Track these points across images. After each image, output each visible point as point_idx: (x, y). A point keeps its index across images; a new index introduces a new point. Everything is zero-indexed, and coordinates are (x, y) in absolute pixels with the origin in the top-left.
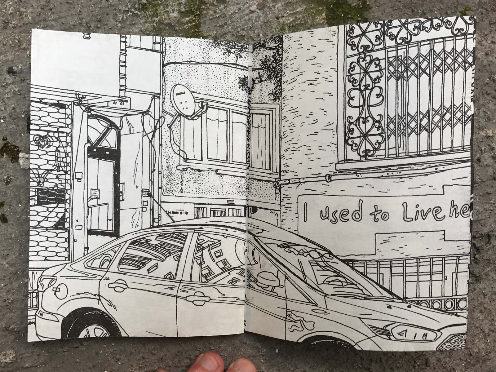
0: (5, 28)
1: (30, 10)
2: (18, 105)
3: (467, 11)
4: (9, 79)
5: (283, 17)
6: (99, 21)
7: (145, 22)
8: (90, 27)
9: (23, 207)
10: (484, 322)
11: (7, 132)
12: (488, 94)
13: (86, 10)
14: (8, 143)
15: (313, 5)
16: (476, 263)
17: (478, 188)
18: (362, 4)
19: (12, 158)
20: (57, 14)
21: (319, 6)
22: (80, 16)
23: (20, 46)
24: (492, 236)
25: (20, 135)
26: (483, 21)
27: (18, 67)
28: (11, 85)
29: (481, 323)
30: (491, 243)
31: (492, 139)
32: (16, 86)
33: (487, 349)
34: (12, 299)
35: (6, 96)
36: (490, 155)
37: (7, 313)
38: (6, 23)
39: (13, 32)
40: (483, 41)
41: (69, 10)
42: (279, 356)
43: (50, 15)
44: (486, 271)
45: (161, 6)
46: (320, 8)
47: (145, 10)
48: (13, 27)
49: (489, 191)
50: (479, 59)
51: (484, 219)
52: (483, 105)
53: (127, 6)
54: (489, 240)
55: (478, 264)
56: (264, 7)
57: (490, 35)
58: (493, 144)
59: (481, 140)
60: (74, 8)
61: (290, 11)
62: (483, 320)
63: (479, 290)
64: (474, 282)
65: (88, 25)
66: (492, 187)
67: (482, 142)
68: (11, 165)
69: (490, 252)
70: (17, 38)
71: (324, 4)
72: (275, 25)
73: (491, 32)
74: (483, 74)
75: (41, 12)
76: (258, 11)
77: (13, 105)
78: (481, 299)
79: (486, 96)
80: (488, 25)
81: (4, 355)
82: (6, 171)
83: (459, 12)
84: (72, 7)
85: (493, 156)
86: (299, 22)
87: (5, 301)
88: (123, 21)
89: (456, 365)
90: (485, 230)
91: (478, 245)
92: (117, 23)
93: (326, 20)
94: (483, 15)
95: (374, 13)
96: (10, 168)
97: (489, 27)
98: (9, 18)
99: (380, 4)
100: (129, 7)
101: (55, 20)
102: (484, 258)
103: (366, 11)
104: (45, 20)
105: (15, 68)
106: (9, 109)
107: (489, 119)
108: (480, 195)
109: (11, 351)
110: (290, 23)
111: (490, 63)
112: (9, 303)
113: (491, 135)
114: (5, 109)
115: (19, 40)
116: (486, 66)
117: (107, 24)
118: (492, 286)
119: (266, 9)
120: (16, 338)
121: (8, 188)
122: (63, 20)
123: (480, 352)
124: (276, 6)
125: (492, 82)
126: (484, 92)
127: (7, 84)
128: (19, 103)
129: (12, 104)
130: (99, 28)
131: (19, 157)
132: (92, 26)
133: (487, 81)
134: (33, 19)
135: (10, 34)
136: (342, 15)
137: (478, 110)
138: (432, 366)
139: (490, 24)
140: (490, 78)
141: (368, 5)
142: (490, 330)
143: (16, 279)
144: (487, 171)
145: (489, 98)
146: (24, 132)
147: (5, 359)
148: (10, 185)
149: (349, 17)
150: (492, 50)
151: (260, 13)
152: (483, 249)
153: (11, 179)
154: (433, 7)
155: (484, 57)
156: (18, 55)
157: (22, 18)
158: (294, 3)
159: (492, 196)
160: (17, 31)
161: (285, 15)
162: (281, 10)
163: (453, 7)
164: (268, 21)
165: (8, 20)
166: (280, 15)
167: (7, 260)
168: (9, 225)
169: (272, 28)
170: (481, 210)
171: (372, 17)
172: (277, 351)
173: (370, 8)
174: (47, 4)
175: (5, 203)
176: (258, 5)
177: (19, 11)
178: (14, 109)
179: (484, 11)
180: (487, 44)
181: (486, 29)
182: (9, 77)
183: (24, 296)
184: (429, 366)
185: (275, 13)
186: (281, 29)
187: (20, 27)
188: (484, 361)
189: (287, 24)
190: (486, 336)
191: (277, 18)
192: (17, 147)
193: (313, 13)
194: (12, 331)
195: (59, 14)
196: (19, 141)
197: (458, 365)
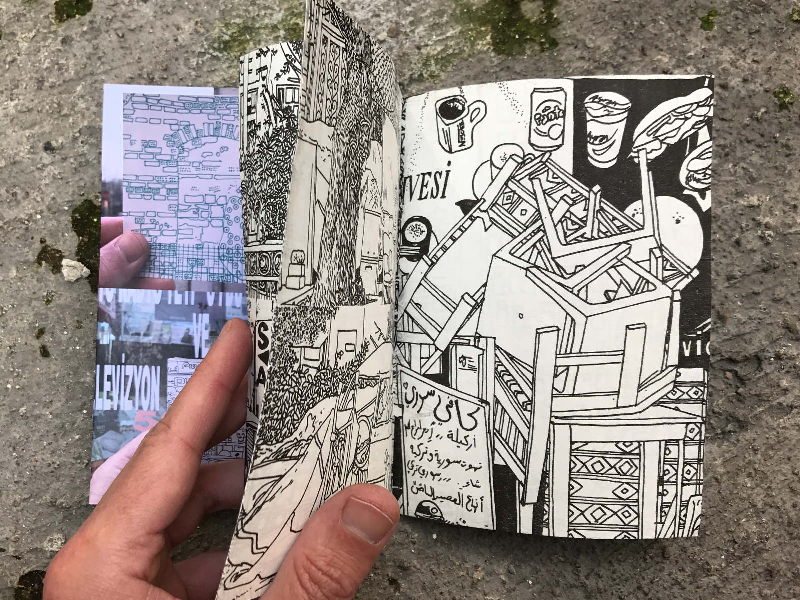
0: (40, 89)
1: (73, 62)
2: (60, 193)
3: (712, 16)
4: (47, 158)
5: (427, 46)
6: (166, 70)
7: (230, 67)
8: (153, 79)
9: (70, 335)
10: (756, 491)
11: (45, 232)
12: (749, 142)
13: (148, 55)
14: (47, 246)
15: (472, 25)
16: (739, 401)
17: (738, 285)
18: (547, 18)
19: (54, 267)
20: (109, 64)
21: (482, 25)
22: (140, 65)
23: (60, 112)
24: (763, 358)
25: (63, 236)
26: (738, 30)
27: (57, 142)
28: (50, 167)
29: (750, 492)
30: (762, 370)
31: (758, 210)
32: (57, 167)
33: (762, 534)
34: (58, 463)
35: (44, 182)
36: (756, 235)
37: (52, 483)
38: (41, 82)
39: (50, 94)
40: (738, 60)
41: (125, 57)
42: (439, 545)
43: (99, 67)
44: (755, 413)
45: (251, 43)
46: (483, 29)
47: (228, 50)
48: (50, 87)
49: (756, 289)
50: (733, 88)
51: (750, 333)
52: (743, 159)
53: (203, 46)
54: (760, 364)
55: (744, 403)
56: (398, 35)
57: (751, 51)
58: (760, 218)
59: (741, 212)
60: (131, 54)
61: (437, 36)
62: (753, 489)
63: (745, 443)
64: (738, 430)
65: (151, 77)
66: (762, 283)
67: (742, 215)
68: (52, 277)
69: (761, 384)
70: (56, 101)
71: (489, 22)
72: (415, 59)
73: (751, 46)
74: (740, 111)
75: (87, 64)
76: (390, 40)
77: (53, 194)
78: (750, 457)
79: (746, 145)
80: (747, 35)
81: (49, 541)
82: (46, 286)
83: (699, 19)
84: (128, 52)
85: (760, 237)
86: (451, 51)
87: (50, 465)
88: (199, 67)
89: (711, 557)
90: (752, 350)
91: (742, 373)
92: (191, 71)
93: (493, 45)
94: (739, 21)
95: (564, 29)
96: (50, 281)
97: (749, 38)
98: (45, 75)
99: (573, 16)
100: (206, 47)
101: (105, 73)
102: (751, 392)
103: (554, 27)
104: (92, 74)
105: (54, 144)
106: (48, 200)
107: (753, 180)
108: (743, 297)
109: (60, 536)
110: (438, 54)
111: (751, 94)
112: (55, 468)
113: (756, 203)
114: (43, 200)
115: (59, 104)
116: (744, 98)
117: (176, 74)
118: (767, 436)
119: (402, 37)
120: (65, 518)
121: (50, 309)
122: (116, 72)
123: (749, 538)
124: (417, 31)
125: (755, 123)
126: (743, 138)
127: (44, 166)
128: (60, 190)
129: (51, 193)
130: (166, 79)
131: (62, 266)
132: (156, 77)
133: (746, 122)
134: (77, 73)
135: (46, 97)
136: (517, 37)
137: (735, 166)
138: (672, 558)
139: (751, 34)
140: (751, 117)
141: (556, 19)
142: (766, 504)
143: (64, 436)
144: (753, 260)
145: (751, 147)
146: (68, 230)
147: (52, 546)
148: (52, 305)
149: (528, 39)
150: (755, 75)
151: (392, 42)
152: (750, 380)
153: (53, 296)
154: (657, 15)
155: (742, 85)
156: (58, 124)
157: (62, 74)
158: (443, 25)
159: (762, 297)
160: (56, 91)
161: (430, 43)
162: (424, 36)
163: (688, 12)
164: (405, 54)
165: (43, 78)
166: (423, 44)
167: (50, 410)
168: (52, 360)
169: (411, 63)
170: (744, 319)
171: (562, 37)
172: (435, 537)
173: (559, 24)
174: (94, 52)
175: (47, 330)
176: (390, 32)
177: (58, 64)
178: (54, 199)
179: (740, 15)
180: (747, 65)
181: (743, 42)
182: (48, 156)
183: (74, 458)
184: (668, 559)
185: (415, 41)
186: (425, 65)
187: (60, 85)
188: (759, 552)
189: (434, 56)
190: (759, 513)
191: (419, 48)
192: (60, 252)
193: (472, 36)
194: (60, 508)
195: (112, 64)
196: (62, 243)
197: (715, 557)
